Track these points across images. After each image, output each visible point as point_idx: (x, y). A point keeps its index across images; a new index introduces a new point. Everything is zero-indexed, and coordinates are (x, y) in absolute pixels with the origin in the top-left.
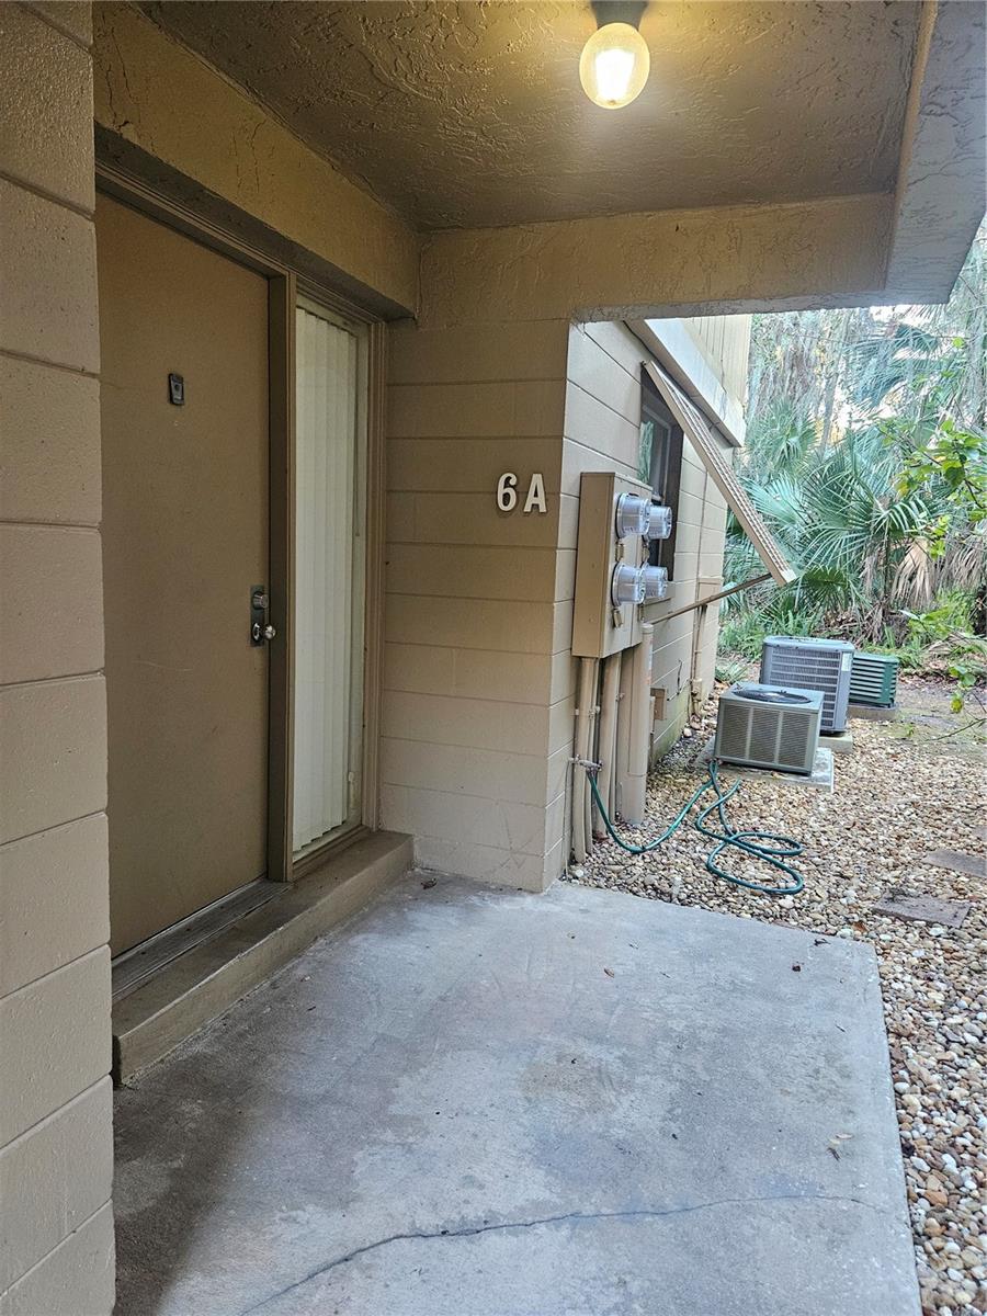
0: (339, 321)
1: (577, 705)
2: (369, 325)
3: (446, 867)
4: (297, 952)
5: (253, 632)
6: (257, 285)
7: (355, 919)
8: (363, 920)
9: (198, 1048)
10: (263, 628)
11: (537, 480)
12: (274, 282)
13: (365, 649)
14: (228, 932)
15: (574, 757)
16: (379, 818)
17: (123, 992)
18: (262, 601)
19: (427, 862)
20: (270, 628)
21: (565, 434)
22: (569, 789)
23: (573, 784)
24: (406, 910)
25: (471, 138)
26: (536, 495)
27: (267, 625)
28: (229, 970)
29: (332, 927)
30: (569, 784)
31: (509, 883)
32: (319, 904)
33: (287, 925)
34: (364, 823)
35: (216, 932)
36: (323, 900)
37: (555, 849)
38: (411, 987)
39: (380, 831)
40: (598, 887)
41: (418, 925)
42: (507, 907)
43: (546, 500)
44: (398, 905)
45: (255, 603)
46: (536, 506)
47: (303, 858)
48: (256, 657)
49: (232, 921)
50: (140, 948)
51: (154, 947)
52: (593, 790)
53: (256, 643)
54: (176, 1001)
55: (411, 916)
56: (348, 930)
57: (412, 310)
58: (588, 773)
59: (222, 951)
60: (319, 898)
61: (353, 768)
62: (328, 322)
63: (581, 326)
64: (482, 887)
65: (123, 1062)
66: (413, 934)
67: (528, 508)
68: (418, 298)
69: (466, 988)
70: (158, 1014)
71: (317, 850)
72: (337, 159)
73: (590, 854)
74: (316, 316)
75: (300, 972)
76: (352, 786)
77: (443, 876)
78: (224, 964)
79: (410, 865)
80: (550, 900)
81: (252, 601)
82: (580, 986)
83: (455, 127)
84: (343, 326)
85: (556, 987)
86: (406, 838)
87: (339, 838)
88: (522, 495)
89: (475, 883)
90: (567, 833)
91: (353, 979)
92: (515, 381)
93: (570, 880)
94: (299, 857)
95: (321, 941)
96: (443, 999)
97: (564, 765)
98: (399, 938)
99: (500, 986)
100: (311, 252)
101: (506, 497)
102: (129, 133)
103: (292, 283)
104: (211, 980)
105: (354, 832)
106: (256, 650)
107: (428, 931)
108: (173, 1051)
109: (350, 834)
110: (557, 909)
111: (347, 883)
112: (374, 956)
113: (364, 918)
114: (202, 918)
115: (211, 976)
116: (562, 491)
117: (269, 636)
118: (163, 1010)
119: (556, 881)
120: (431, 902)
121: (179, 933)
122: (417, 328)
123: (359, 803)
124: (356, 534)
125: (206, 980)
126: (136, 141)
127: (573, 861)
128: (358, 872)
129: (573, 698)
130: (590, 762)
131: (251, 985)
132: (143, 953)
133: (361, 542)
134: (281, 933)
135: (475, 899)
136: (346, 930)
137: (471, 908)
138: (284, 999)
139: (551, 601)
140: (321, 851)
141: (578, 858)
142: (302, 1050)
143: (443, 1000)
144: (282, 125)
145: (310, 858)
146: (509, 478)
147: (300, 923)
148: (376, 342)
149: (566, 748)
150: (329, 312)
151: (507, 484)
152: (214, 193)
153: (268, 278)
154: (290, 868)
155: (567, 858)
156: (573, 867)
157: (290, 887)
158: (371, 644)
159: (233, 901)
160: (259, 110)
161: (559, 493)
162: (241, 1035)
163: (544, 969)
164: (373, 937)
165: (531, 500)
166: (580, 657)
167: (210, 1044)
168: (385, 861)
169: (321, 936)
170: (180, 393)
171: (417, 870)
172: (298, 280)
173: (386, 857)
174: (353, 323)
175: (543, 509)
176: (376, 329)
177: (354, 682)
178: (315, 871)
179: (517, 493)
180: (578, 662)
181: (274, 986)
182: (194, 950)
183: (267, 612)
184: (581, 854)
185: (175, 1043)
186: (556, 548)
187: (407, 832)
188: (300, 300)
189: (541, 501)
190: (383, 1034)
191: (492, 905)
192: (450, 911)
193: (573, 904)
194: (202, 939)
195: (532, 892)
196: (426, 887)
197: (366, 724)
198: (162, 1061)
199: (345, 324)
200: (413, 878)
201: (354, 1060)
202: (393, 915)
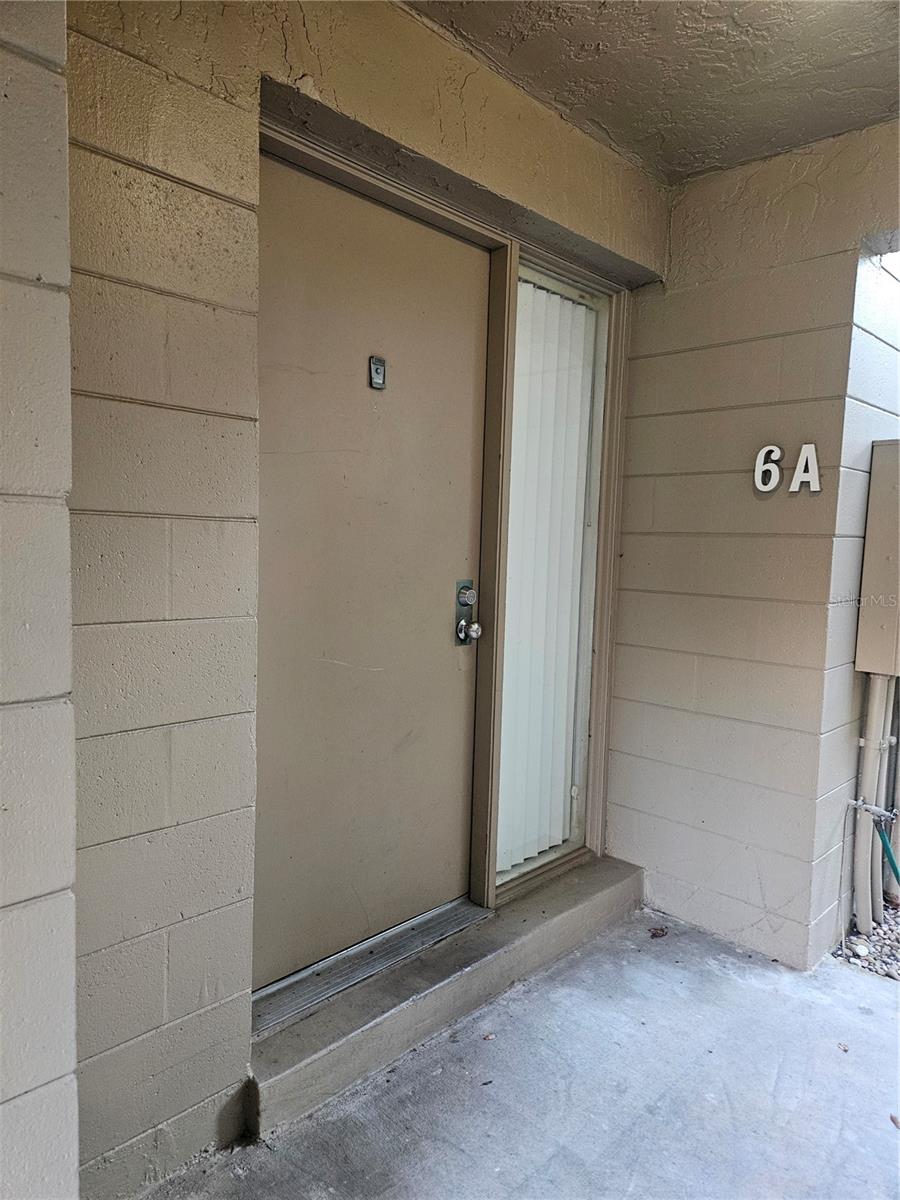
0: (574, 294)
1: (862, 732)
2: (611, 296)
3: (682, 913)
4: (488, 997)
5: (458, 630)
6: (478, 259)
7: (561, 966)
8: (571, 967)
9: (351, 1108)
10: (469, 624)
11: (808, 452)
12: (495, 252)
13: (594, 651)
14: (412, 962)
15: (856, 800)
16: (604, 842)
17: (283, 1022)
18: (471, 597)
19: (658, 903)
20: (475, 626)
21: (849, 391)
22: (849, 839)
23: (854, 833)
24: (625, 963)
25: (720, 33)
26: (806, 470)
27: (473, 623)
28: (402, 1014)
29: (533, 971)
30: (849, 831)
31: (762, 949)
32: (517, 943)
33: (476, 965)
34: (588, 845)
35: (398, 961)
36: (524, 939)
37: (827, 915)
38: (612, 1080)
39: (605, 856)
40: (888, 975)
41: (634, 987)
42: (755, 983)
43: (820, 476)
44: (616, 954)
45: (461, 599)
46: (805, 484)
47: (512, 880)
48: (462, 656)
49: (418, 948)
50: (316, 968)
51: (330, 969)
52: (886, 850)
53: (462, 642)
54: (331, 1047)
55: (630, 972)
56: (551, 978)
57: (658, 273)
58: (877, 824)
59: (398, 988)
60: (518, 935)
61: (577, 782)
62: (562, 296)
63: (875, 259)
64: (724, 948)
65: (262, 1114)
66: (628, 1001)
67: (795, 487)
68: (667, 256)
69: (685, 1102)
70: (308, 1060)
71: (528, 873)
72: (565, 104)
73: (879, 924)
74: (548, 291)
75: (486, 1026)
76: (575, 801)
77: (677, 925)
78: (395, 1006)
79: (639, 903)
80: (817, 984)
81: (458, 597)
82: (850, 1136)
83: (696, 20)
84: (581, 300)
85: (813, 1129)
86: (634, 869)
87: (558, 859)
88: (787, 469)
89: (717, 942)
90: (846, 895)
91: (543, 1050)
92: (783, 335)
93: (848, 958)
94: (507, 878)
95: (519, 987)
96: (651, 1110)
97: (842, 808)
98: (610, 1001)
99: (732, 1109)
100: (531, 211)
101: (767, 475)
102: (308, 88)
103: (514, 252)
104: (377, 1025)
105: (576, 855)
106: (462, 649)
107: (647, 999)
108: (325, 1106)
109: (568, 858)
110: (826, 1000)
111: (555, 920)
112: (575, 1022)
113: (573, 965)
114: (388, 940)
115: (378, 1020)
116: (842, 464)
117: (474, 635)
118: (315, 1056)
119: (827, 957)
120: (657, 957)
121: (357, 956)
122: (665, 290)
123: (583, 822)
124: (586, 525)
125: (372, 1024)
126: (316, 97)
127: (853, 930)
128: (570, 907)
129: (856, 724)
130: (881, 810)
131: (428, 1032)
132: (318, 975)
133: (593, 532)
134: (469, 973)
135: (712, 964)
136: (549, 977)
137: (705, 976)
138: (461, 1060)
139: (823, 602)
140: (534, 874)
141: (861, 927)
142: (463, 1146)
143: (651, 1112)
144: (499, 73)
145: (517, 883)
146: (771, 452)
147: (492, 964)
148: (617, 314)
149: (846, 787)
150: (558, 283)
151: (768, 459)
152: (413, 152)
153: (490, 251)
154: (492, 893)
155: (844, 926)
156: (854, 938)
157: (491, 915)
158: (600, 646)
159: (426, 923)
160: (469, 56)
161: (839, 466)
162: (401, 1102)
163: (799, 1095)
164: (579, 993)
165: (799, 476)
166: (868, 674)
167: (366, 1106)
168: (605, 898)
169: (519, 980)
170: (381, 377)
171: (646, 910)
172: (521, 249)
173: (606, 892)
174: (593, 296)
175: (815, 486)
176: (619, 301)
177: (580, 687)
178: (524, 897)
179: (781, 470)
180: (864, 681)
181: (453, 1038)
182: (370, 980)
183: (475, 609)
184: (865, 923)
185: (329, 1094)
186: (834, 535)
187: (637, 864)
188: (524, 272)
189: (813, 477)
190: (564, 1147)
191: (734, 977)
192: (678, 974)
193: (849, 997)
194: (380, 967)
195: (792, 969)
196: (654, 936)
197: (592, 734)
198: (310, 1116)
199: (582, 297)
200: (640, 921)
201: (520, 1178)
202: (608, 967)
